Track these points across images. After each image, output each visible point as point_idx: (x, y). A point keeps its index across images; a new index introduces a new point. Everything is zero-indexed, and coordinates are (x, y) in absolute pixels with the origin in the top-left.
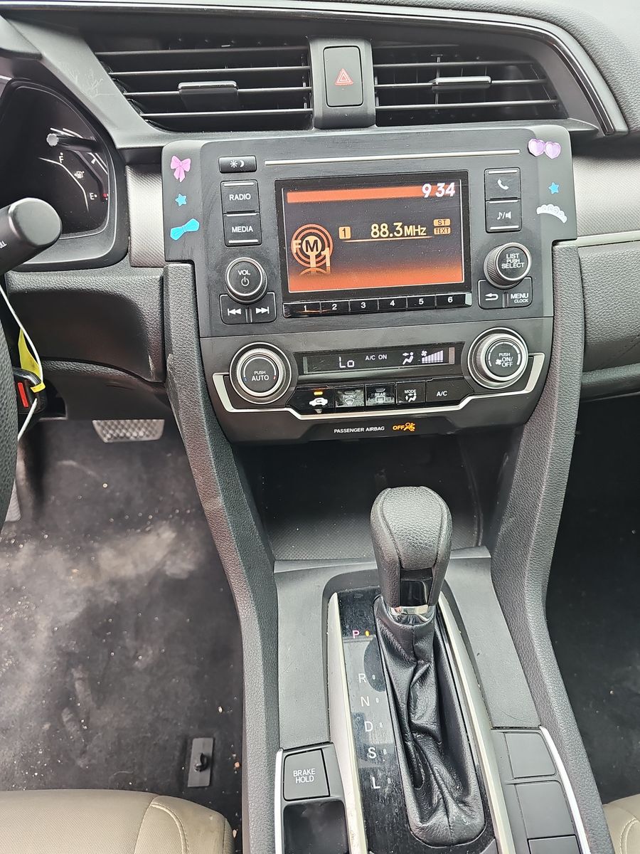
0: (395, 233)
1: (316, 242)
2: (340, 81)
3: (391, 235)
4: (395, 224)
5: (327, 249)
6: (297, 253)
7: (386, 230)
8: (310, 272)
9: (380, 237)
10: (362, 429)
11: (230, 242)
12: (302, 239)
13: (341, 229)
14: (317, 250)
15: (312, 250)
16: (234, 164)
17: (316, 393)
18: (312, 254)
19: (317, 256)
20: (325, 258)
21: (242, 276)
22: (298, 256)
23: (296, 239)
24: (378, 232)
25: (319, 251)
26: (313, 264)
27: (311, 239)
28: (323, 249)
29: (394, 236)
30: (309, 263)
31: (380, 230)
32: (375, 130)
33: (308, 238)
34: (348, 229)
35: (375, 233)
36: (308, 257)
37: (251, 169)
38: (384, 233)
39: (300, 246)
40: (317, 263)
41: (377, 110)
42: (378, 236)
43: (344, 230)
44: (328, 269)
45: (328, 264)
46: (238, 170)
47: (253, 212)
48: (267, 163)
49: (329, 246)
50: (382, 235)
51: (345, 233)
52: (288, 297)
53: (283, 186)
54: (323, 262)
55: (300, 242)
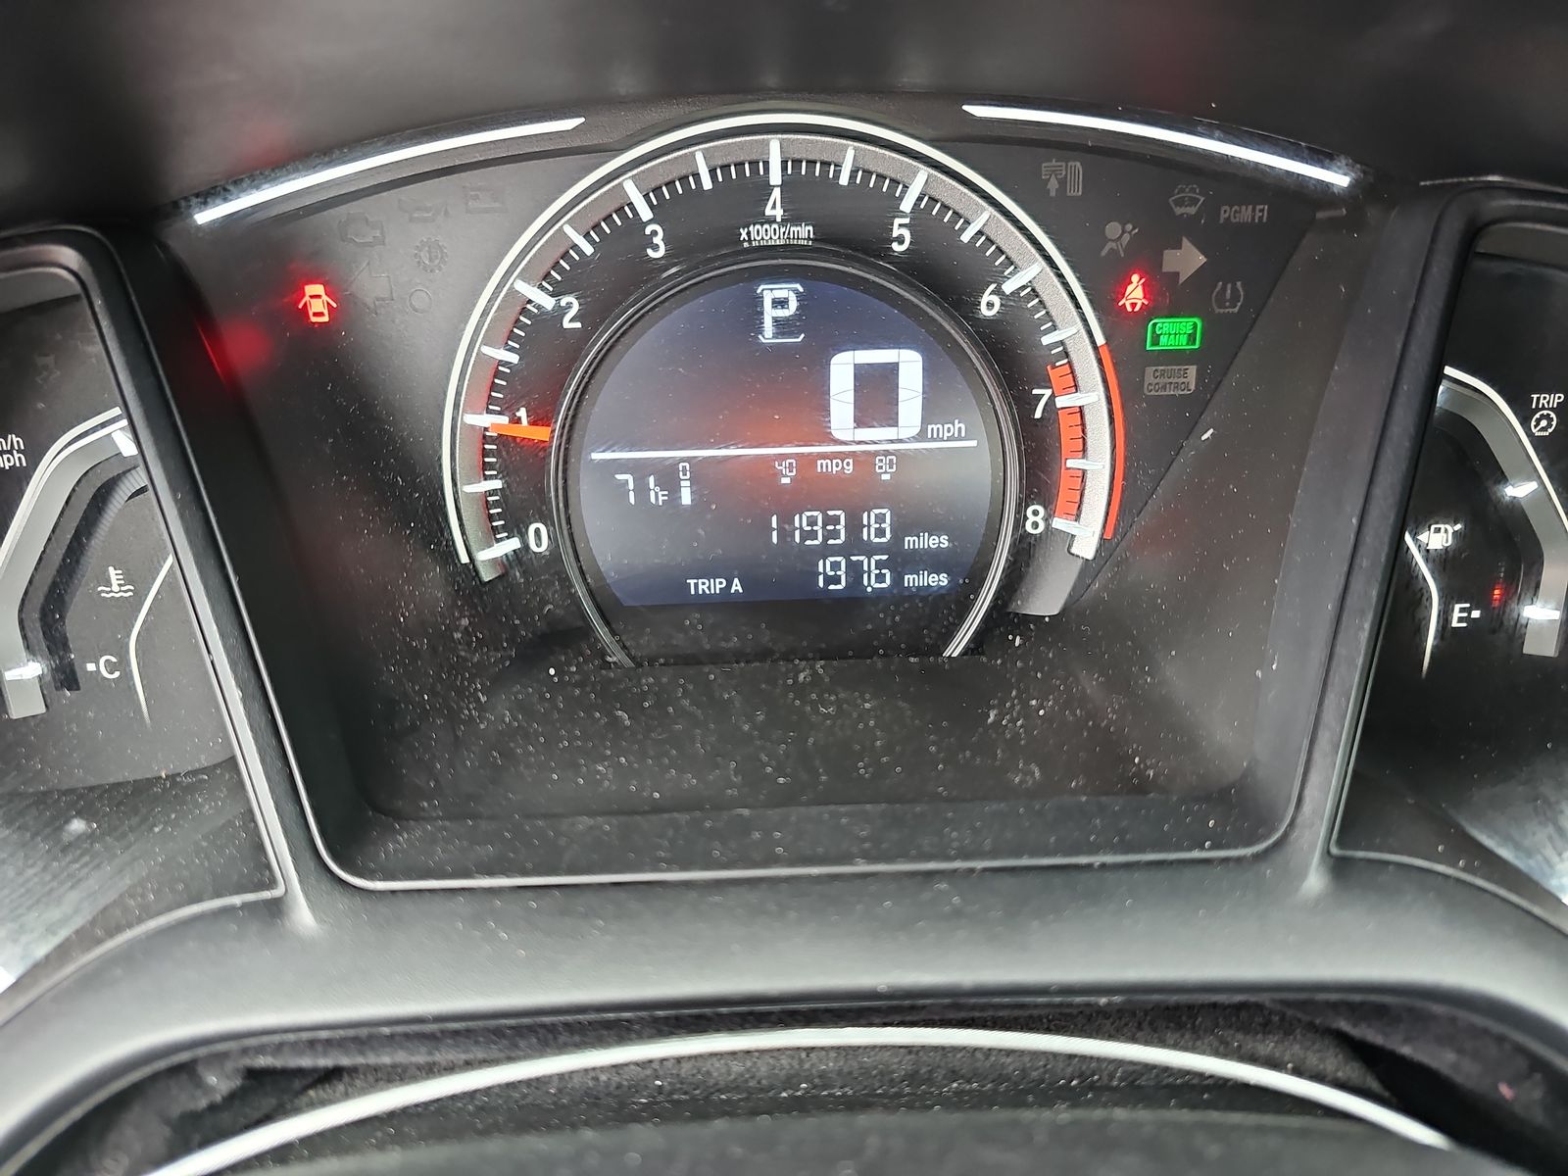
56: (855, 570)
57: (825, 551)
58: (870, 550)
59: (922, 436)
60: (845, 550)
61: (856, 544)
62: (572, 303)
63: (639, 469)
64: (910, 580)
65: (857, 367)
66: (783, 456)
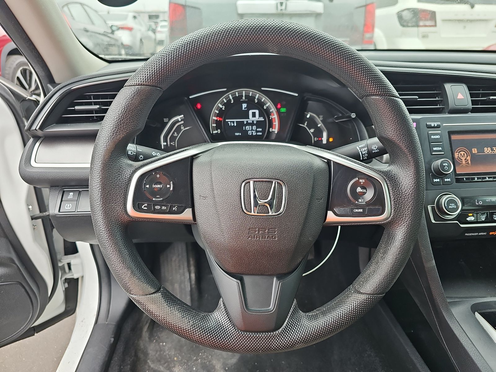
0: (494, 151)
1: (464, 154)
2: (458, 97)
3: (492, 152)
4: (493, 148)
5: (469, 157)
6: (457, 158)
7: (490, 150)
8: (463, 165)
9: (488, 153)
10: (477, 234)
11: (433, 153)
12: (459, 153)
13: (473, 149)
14: (465, 157)
15: (463, 157)
16: (433, 125)
17: (469, 215)
18: (463, 159)
19: (465, 159)
20: (468, 160)
21: (445, 166)
22: (458, 159)
23: (456, 153)
24: (487, 151)
25: (466, 157)
26: (464, 162)
27: (462, 153)
28: (467, 157)
29: (493, 152)
30: (462, 162)
31: (488, 150)
32: (470, 114)
33: (460, 153)
34: (476, 149)
35: (486, 151)
36: (462, 160)
37: (438, 127)
38: (490, 151)
39: (458, 156)
40: (465, 162)
41: (472, 107)
42: (487, 152)
43: (474, 150)
44: (470, 164)
45: (470, 163)
46: (434, 127)
47: (441, 142)
48: (444, 125)
49: (469, 156)
50: (489, 152)
51: (475, 151)
52: (457, 175)
53: (450, 133)
54: (467, 162)
55: (458, 154)
56: (252, 133)
57: (249, 130)
58: (254, 130)
59: (258, 119)
60: (251, 130)
61: (252, 130)
62: (224, 107)
63: (231, 122)
64: (258, 134)
65: (252, 112)
66: (245, 121)
